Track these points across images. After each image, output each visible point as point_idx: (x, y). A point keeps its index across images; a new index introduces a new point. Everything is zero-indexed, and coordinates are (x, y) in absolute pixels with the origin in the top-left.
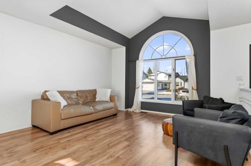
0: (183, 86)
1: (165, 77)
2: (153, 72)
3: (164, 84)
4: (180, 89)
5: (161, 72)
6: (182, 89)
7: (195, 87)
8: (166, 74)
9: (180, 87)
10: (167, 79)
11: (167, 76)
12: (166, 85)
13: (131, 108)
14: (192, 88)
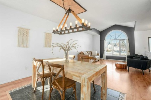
7: (129, 51)
13: (102, 58)
14: (128, 51)
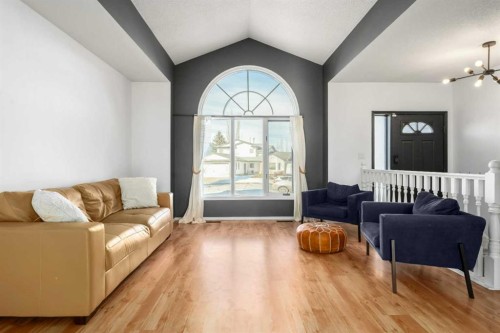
0: (282, 169)
1: (251, 152)
2: (226, 140)
3: (248, 164)
4: (276, 175)
5: (243, 142)
6: (281, 174)
7: (303, 169)
8: (253, 145)
9: (277, 170)
10: (254, 155)
11: (255, 150)
12: (252, 166)
13: (182, 216)
14: (300, 171)
